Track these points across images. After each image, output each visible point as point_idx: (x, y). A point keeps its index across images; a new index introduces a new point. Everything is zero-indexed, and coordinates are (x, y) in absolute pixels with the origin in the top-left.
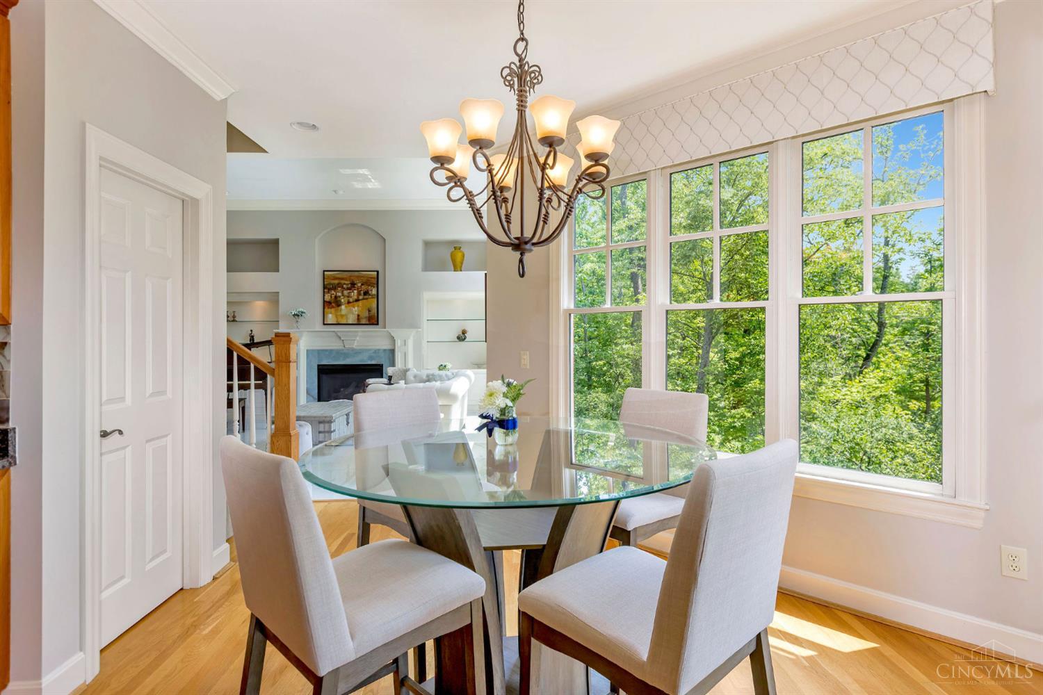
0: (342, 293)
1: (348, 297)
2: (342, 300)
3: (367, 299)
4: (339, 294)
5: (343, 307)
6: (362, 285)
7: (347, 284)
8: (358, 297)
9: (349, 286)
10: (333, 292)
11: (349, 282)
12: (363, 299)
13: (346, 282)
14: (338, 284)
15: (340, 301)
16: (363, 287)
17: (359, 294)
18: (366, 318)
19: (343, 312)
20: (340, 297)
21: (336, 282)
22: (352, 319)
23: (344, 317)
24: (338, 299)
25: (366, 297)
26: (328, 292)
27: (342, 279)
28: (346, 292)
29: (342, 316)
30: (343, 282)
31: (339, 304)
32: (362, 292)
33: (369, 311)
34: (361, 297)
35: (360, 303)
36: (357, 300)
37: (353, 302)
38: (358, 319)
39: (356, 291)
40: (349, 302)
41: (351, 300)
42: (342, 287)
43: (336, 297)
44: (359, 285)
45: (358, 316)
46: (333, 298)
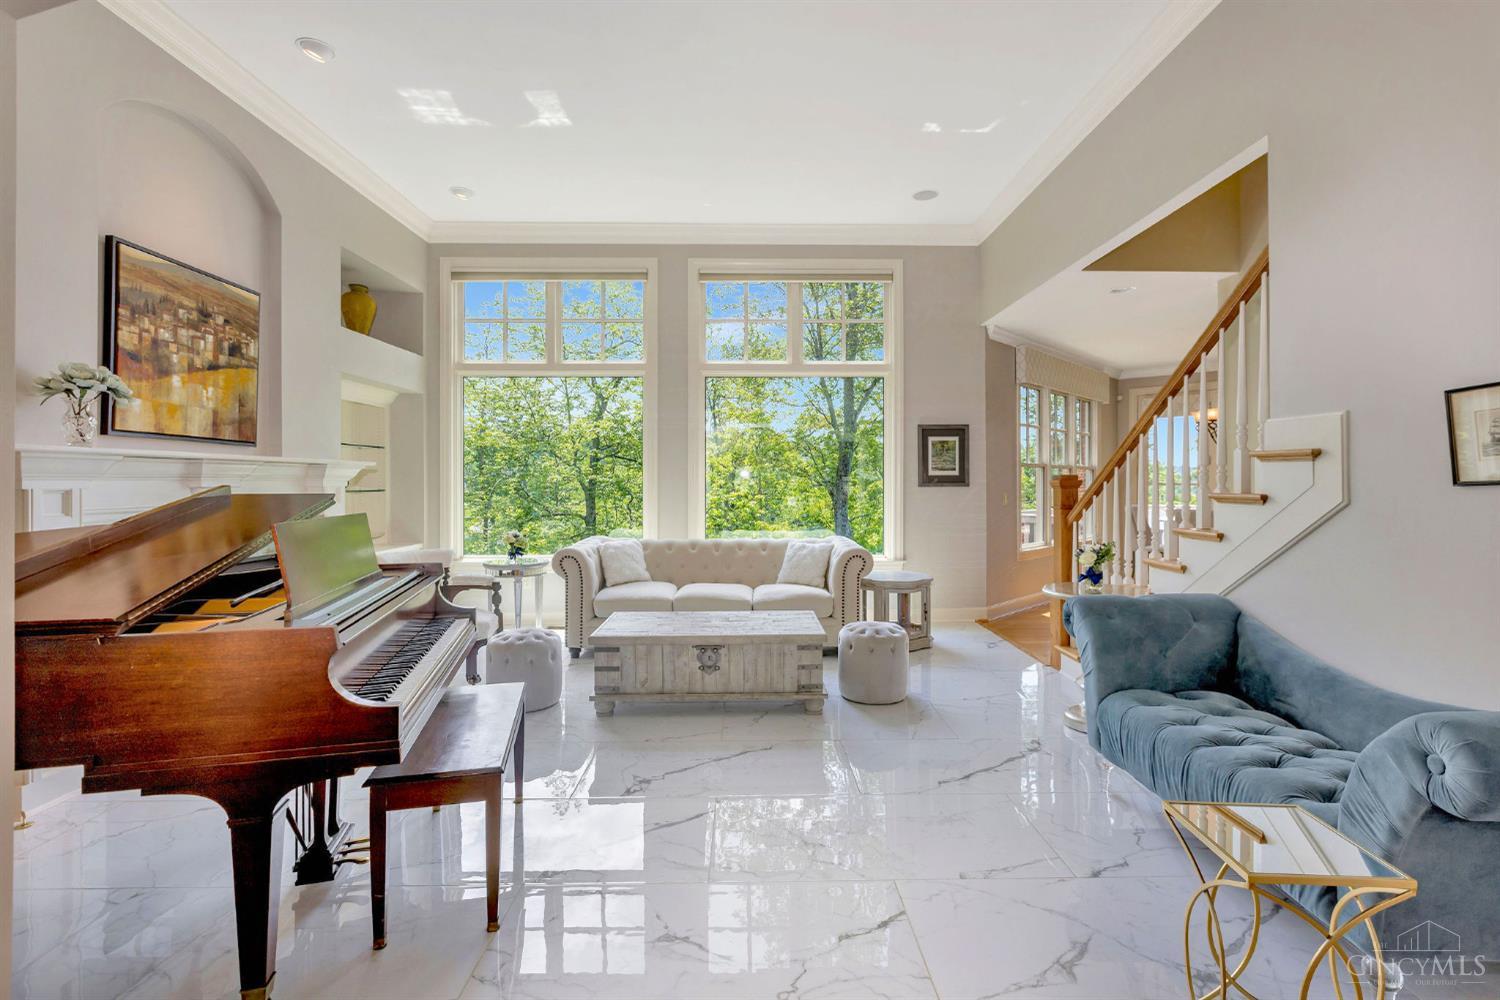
0: (175, 334)
1: (191, 350)
2: (175, 358)
3: (237, 367)
4: (165, 335)
5: (176, 380)
6: (226, 321)
7: (189, 310)
8: (216, 357)
9: (195, 316)
10: (146, 323)
11: (194, 305)
12: (229, 366)
13: (186, 302)
14: (164, 300)
15: (168, 358)
16: (227, 328)
17: (218, 348)
18: (232, 423)
19: (176, 398)
20: (167, 344)
21: (158, 291)
22: (198, 425)
23: (178, 415)
24: (162, 351)
25: (235, 361)
26: (132, 321)
27: (176, 287)
28: (183, 333)
29: (173, 409)
30: (177, 297)
31: (164, 372)
32: (226, 345)
33: (241, 405)
34: (223, 359)
35: (221, 376)
36: (213, 367)
37: (202, 370)
38: (215, 425)
39: (210, 338)
40: (192, 368)
41: (198, 362)
42: (175, 315)
43: (155, 342)
44: (220, 320)
45: (215, 413)
46: (147, 343)
